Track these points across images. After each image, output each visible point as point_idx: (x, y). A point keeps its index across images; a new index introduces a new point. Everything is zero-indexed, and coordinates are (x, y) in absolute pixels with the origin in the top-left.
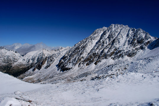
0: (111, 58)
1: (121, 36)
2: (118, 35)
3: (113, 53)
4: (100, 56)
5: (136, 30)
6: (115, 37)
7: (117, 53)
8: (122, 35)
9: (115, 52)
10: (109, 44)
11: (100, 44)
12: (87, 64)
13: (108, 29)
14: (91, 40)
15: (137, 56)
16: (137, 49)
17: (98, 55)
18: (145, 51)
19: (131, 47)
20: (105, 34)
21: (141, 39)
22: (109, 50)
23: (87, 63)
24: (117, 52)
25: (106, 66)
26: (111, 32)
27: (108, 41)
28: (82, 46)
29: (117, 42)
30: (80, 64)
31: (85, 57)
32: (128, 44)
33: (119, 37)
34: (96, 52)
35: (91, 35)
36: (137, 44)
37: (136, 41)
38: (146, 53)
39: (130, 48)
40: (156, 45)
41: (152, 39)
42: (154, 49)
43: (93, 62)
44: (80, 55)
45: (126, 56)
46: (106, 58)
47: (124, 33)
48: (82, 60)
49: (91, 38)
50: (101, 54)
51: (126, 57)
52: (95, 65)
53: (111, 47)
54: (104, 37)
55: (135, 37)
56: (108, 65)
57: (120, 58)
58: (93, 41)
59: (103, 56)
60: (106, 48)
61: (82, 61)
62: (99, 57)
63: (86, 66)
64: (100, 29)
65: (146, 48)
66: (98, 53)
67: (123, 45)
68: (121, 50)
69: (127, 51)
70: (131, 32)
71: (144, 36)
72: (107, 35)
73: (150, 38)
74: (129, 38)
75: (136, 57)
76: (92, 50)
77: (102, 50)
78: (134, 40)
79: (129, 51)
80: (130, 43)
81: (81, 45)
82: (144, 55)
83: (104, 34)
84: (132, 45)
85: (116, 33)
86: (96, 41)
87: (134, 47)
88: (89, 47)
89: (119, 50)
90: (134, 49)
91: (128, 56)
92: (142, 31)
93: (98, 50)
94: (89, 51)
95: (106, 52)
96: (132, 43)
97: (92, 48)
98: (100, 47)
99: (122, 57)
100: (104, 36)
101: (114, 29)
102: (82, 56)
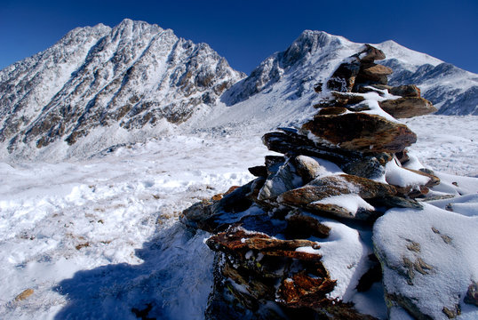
0: (121, 125)
1: (152, 60)
2: (142, 56)
3: (127, 108)
4: (86, 116)
5: (193, 46)
6: (132, 62)
7: (137, 111)
8: (154, 57)
9: (133, 105)
10: (116, 81)
11: (87, 78)
12: (40, 143)
13: (112, 33)
14: (56, 62)
15: (192, 121)
16: (193, 101)
17: (78, 115)
18: (216, 108)
19: (178, 96)
20: (102, 49)
21: (207, 74)
22: (113, 99)
23: (39, 137)
24: (139, 106)
25: (105, 148)
26: (122, 43)
27: (111, 71)
28: (20, 78)
29: (140, 78)
30: (13, 141)
31: (34, 119)
32: (172, 86)
33: (145, 63)
34: (73, 104)
35: (57, 47)
36: (194, 88)
37: (192, 80)
38: (216, 114)
39: (174, 96)
40: (241, 94)
41: (234, 77)
42: (236, 105)
43: (61, 136)
44: (15, 111)
45: (165, 120)
46: (103, 124)
47: (161, 52)
48: (22, 127)
49: (54, 54)
50: (89, 111)
51: (164, 123)
52: (68, 147)
53: (120, 90)
54: (99, 56)
55: (191, 68)
56: (109, 144)
57: (148, 126)
58: (63, 66)
59: (93, 117)
60: (105, 93)
61: (22, 133)
62: (80, 121)
63: (38, 150)
64: (88, 29)
65: (218, 100)
66: (77, 108)
67: (157, 86)
68: (148, 100)
69: (168, 104)
70: (180, 51)
71: (213, 67)
72: (110, 51)
73: (230, 74)
74: (175, 68)
75: (191, 125)
76: (58, 94)
77: (90, 98)
78: (187, 74)
79: (174, 105)
80: (177, 81)
81: (18, 75)
82: (212, 118)
83: (100, 46)
84: (182, 88)
85: (137, 48)
86: (74, 68)
87: (185, 96)
88: (47, 84)
89: (144, 100)
90: (187, 101)
91: (169, 120)
92: (210, 53)
93: (77, 98)
94: (47, 100)
95: (105, 105)
96: (181, 83)
97: (57, 90)
98: (87, 87)
99: (152, 122)
100: (101, 53)
101: (132, 34)
102: (20, 114)
